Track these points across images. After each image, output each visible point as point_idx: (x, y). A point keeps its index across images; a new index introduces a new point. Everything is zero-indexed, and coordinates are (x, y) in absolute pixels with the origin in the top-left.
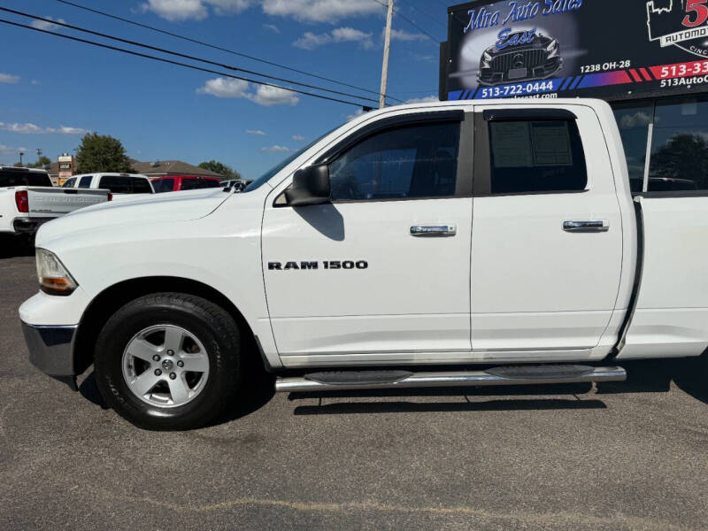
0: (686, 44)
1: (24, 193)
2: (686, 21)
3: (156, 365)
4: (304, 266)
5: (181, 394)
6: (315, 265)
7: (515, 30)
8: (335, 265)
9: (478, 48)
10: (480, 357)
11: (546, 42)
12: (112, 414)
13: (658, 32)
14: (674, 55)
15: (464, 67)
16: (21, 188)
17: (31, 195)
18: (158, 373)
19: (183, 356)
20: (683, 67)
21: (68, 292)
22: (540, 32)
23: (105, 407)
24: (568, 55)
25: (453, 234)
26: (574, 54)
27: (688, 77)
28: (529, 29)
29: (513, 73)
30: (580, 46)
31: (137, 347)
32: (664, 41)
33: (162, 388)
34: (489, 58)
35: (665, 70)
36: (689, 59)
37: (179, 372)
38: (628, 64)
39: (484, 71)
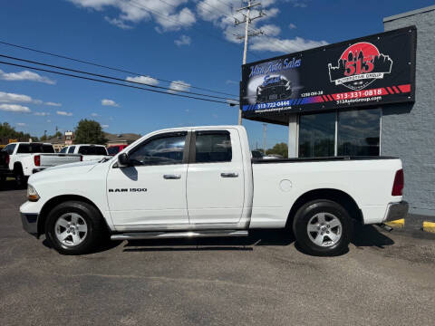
0: (347, 83)
1: (39, 156)
2: (346, 73)
3: (67, 229)
4: (122, 190)
5: (77, 240)
6: (126, 190)
7: (272, 76)
8: (134, 190)
9: (255, 85)
10: (194, 226)
11: (285, 82)
12: (53, 250)
13: (334, 78)
14: (342, 89)
15: (250, 94)
16: (37, 154)
17: (42, 157)
18: (68, 232)
19: (78, 225)
20: (346, 95)
21: (36, 200)
22: (283, 77)
23: (50, 247)
24: (296, 88)
25: (179, 178)
26: (299, 88)
27: (349, 99)
28: (277, 76)
29: (272, 97)
30: (301, 84)
31: (61, 222)
32: (337, 82)
33: (70, 238)
34: (260, 89)
35: (338, 96)
36: (349, 91)
37: (76, 231)
38: (322, 93)
39: (259, 96)
